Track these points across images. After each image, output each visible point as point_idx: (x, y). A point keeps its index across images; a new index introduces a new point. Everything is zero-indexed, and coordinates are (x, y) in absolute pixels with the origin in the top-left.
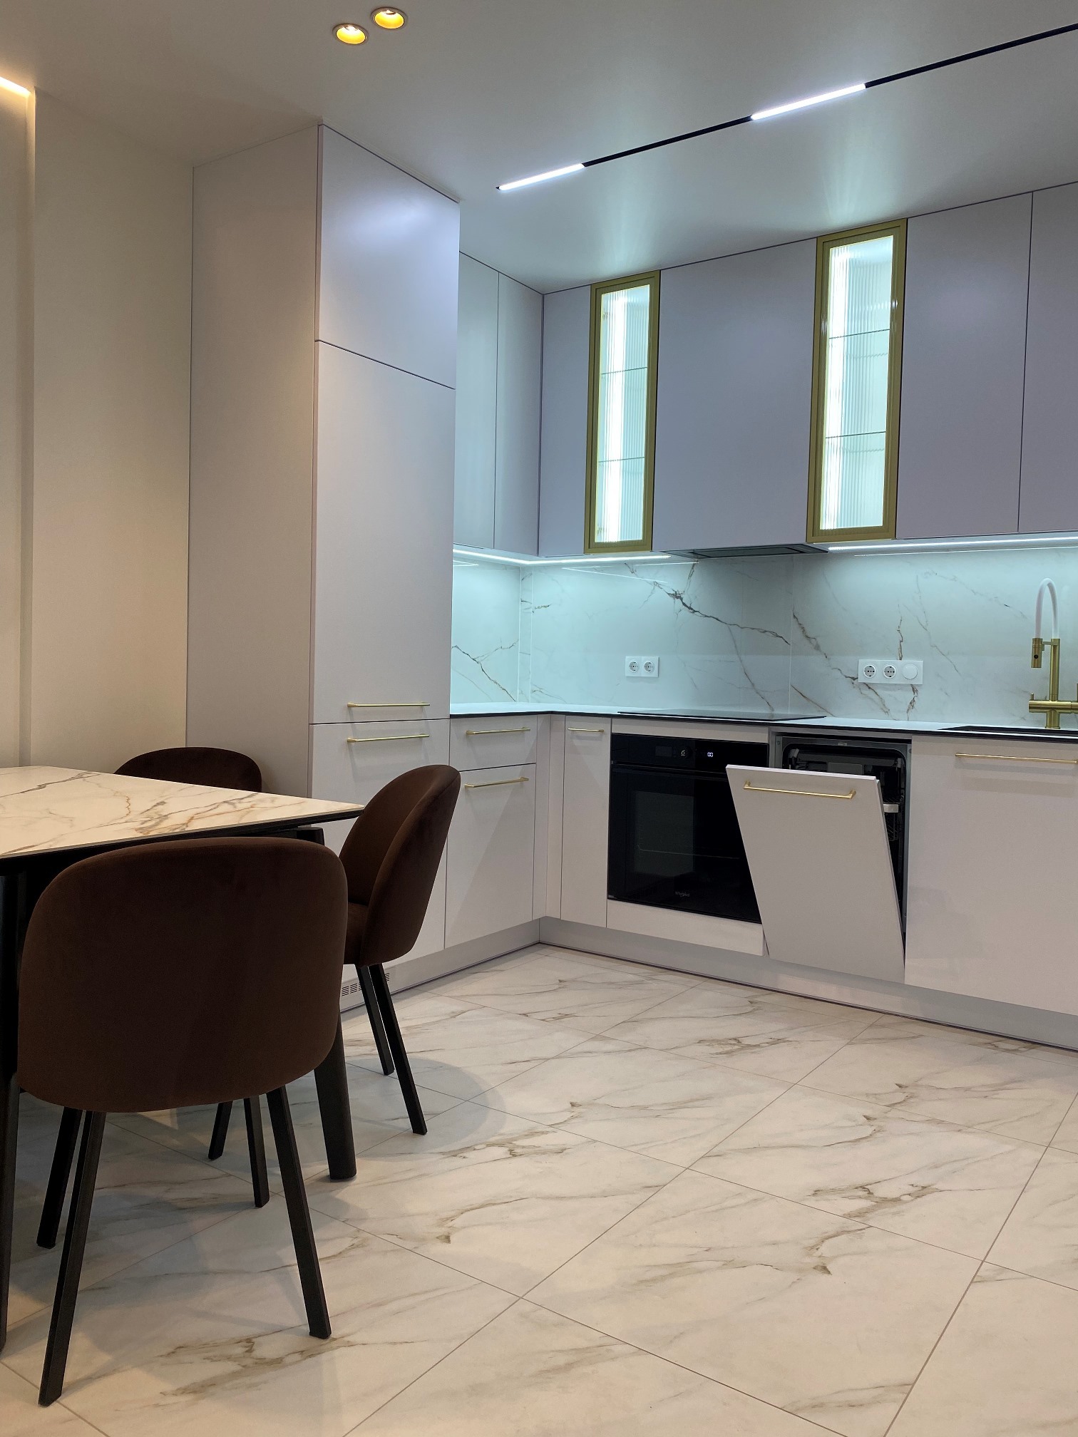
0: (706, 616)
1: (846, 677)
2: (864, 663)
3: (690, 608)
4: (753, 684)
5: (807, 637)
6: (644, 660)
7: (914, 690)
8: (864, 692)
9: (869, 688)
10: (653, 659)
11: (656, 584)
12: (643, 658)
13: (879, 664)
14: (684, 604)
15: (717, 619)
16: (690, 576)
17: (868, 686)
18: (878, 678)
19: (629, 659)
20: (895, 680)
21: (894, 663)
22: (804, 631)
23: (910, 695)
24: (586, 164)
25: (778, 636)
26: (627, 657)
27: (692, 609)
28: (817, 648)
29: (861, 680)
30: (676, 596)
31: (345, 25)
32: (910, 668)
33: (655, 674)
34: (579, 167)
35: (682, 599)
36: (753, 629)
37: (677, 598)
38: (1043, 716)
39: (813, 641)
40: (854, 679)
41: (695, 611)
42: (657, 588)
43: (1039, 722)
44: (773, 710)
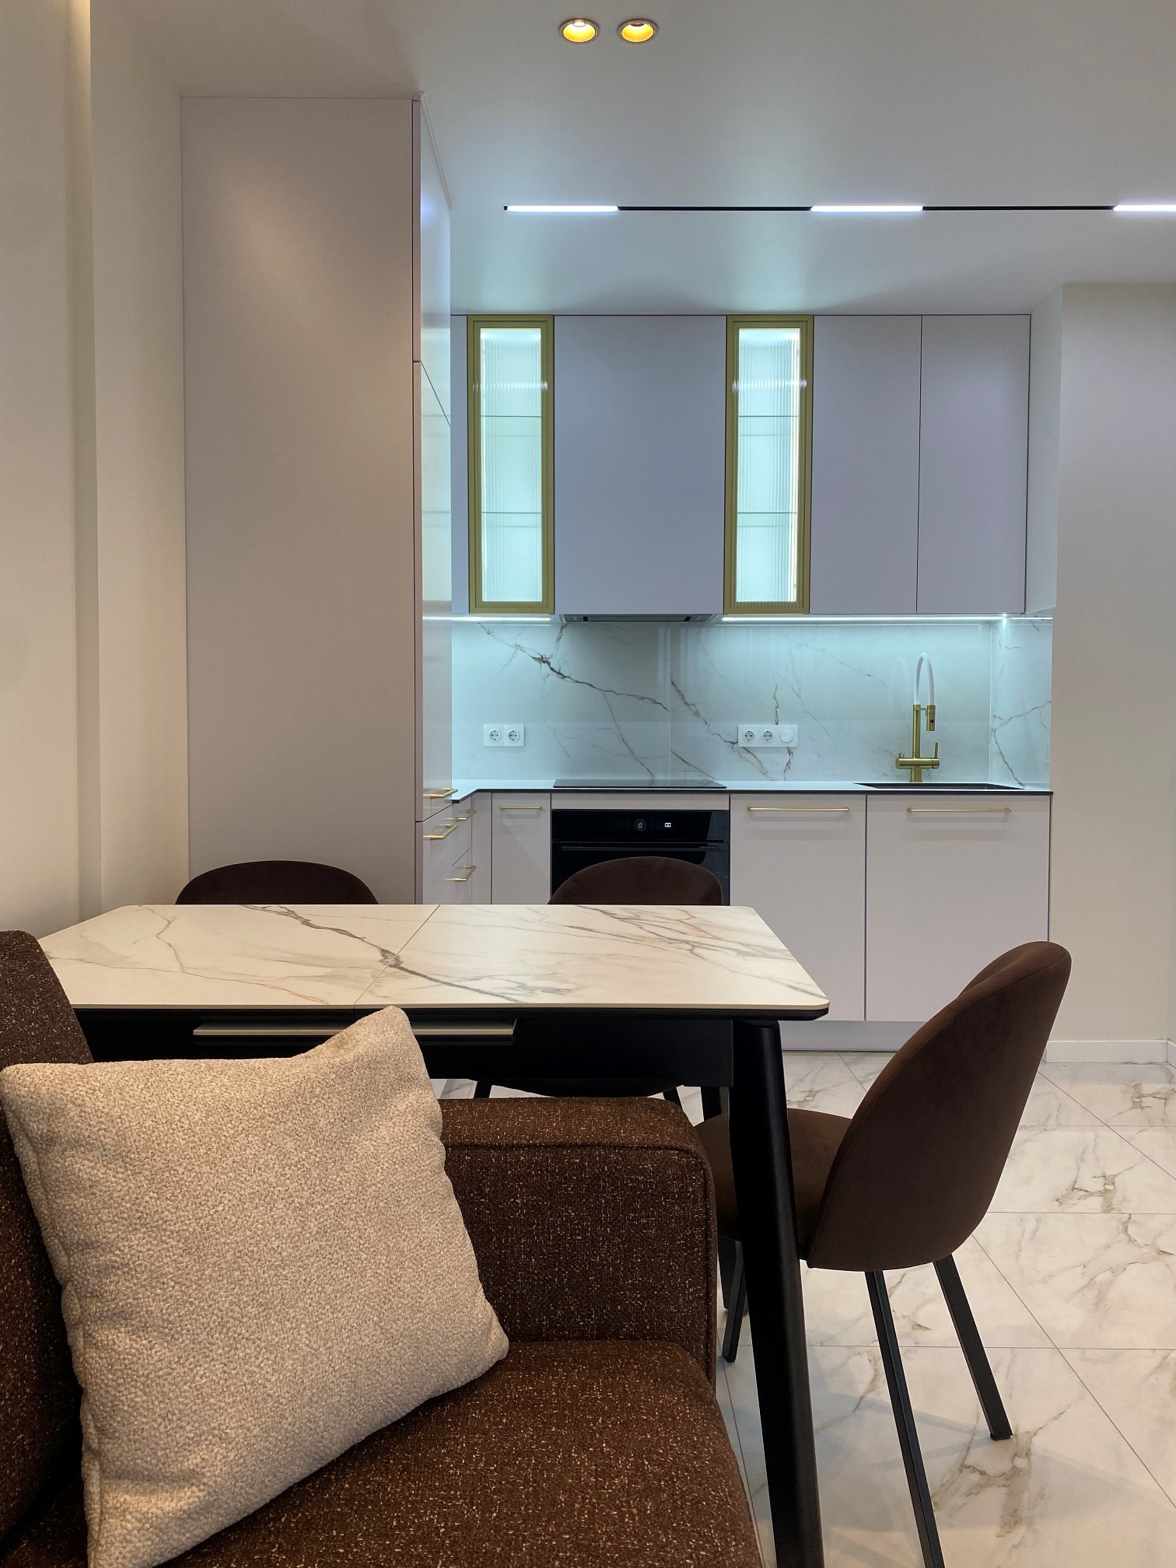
0: (578, 682)
1: (726, 742)
2: (744, 728)
3: (559, 673)
4: (632, 752)
5: (686, 703)
6: (507, 728)
7: (790, 753)
8: (743, 755)
9: (748, 752)
10: (519, 728)
11: (518, 646)
12: (505, 726)
13: (758, 728)
14: (552, 669)
15: (591, 686)
16: (559, 639)
17: (747, 750)
18: (756, 743)
19: (488, 728)
20: (774, 743)
21: (771, 727)
22: (683, 697)
23: (787, 757)
24: (621, 208)
25: (656, 703)
26: (485, 726)
27: (561, 674)
28: (697, 714)
29: (740, 745)
30: (542, 660)
31: (572, 20)
32: (786, 732)
33: (520, 743)
34: (615, 209)
35: (549, 664)
36: (630, 695)
37: (544, 662)
38: (906, 772)
39: (692, 707)
40: (733, 743)
41: (564, 677)
42: (519, 651)
43: (898, 777)
44: (653, 776)
